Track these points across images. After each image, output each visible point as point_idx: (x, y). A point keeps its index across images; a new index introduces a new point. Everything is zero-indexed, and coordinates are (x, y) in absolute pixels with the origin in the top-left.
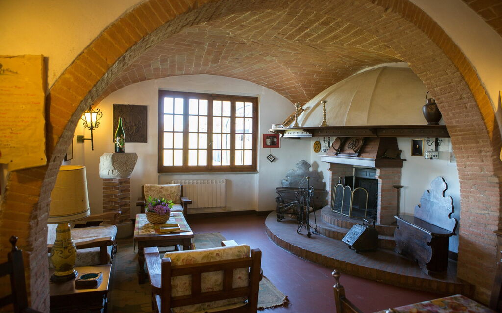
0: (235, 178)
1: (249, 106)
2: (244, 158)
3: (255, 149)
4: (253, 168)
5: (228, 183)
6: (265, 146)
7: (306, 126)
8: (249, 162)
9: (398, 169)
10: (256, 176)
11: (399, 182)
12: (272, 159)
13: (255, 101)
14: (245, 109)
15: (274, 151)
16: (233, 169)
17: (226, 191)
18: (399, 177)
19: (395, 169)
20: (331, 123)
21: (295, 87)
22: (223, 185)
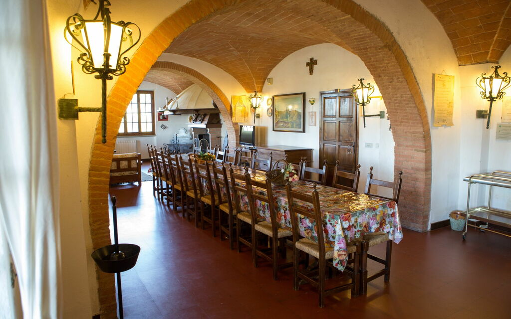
0: (142, 139)
1: (149, 96)
2: (147, 128)
3: (153, 122)
4: (153, 133)
5: (138, 142)
6: (159, 119)
7: (172, 109)
8: (150, 130)
9: (219, 128)
10: (155, 138)
11: (220, 135)
12: (164, 127)
13: (152, 93)
14: (146, 98)
15: (165, 123)
16: (140, 134)
17: (137, 147)
18: (220, 132)
19: (218, 128)
20: (180, 108)
21: (174, 85)
22: (135, 144)
